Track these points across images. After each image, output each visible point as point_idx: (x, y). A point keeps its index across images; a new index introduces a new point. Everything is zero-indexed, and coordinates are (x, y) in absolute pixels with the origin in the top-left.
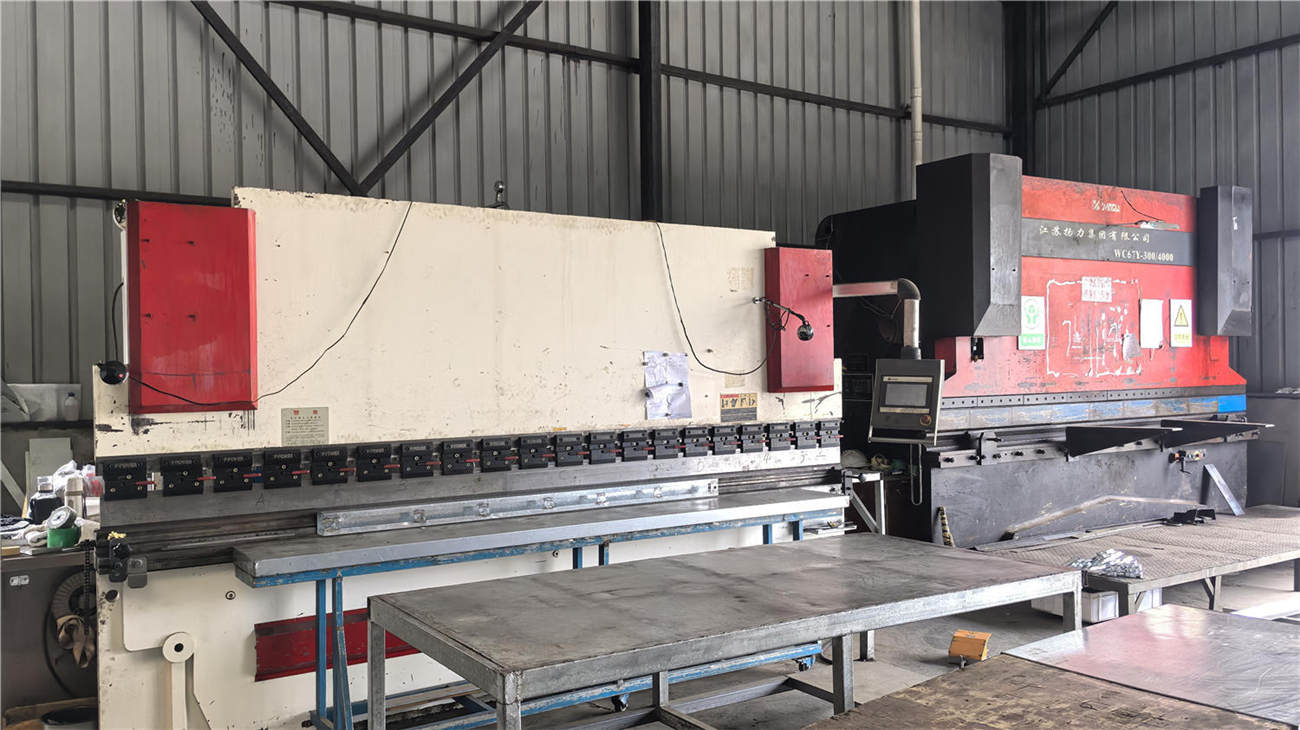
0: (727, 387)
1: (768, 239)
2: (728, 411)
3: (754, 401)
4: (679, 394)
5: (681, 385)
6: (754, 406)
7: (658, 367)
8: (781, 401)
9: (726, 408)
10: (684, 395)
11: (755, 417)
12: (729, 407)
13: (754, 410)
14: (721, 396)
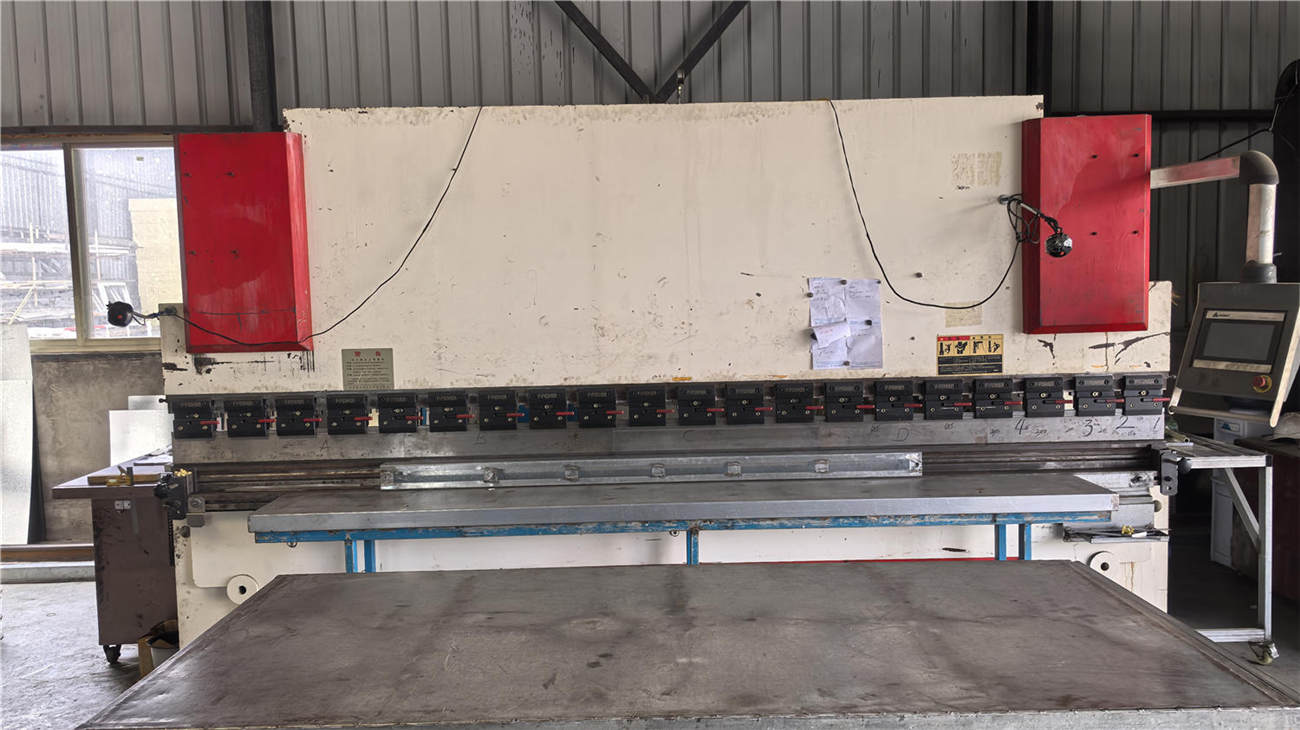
0: (948, 325)
1: (1030, 106)
2: (951, 360)
3: (997, 346)
4: (866, 335)
5: (869, 323)
6: (998, 352)
7: (833, 298)
8: (1051, 345)
9: (946, 354)
10: (873, 337)
11: (1000, 368)
12: (953, 353)
13: (1000, 358)
14: (939, 339)
